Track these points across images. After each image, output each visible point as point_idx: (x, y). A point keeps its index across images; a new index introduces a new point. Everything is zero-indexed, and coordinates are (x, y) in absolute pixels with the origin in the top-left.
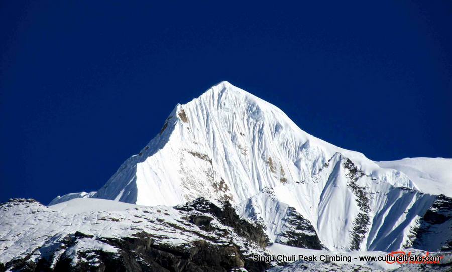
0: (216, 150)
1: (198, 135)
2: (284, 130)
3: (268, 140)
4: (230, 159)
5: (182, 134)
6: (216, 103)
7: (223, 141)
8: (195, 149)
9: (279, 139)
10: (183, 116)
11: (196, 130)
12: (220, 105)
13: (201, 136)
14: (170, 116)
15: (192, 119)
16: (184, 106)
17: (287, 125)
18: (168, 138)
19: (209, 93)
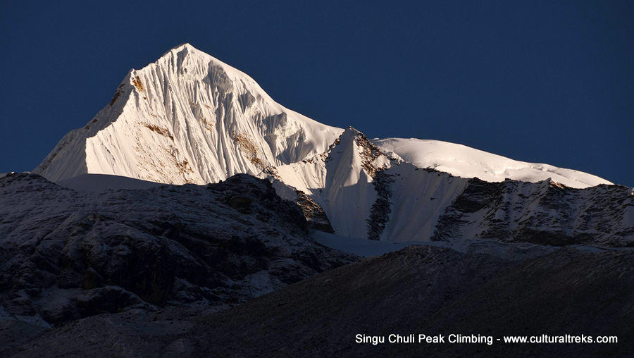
0: (177, 124)
1: (156, 107)
2: (256, 102)
3: (238, 114)
4: (194, 135)
5: (137, 105)
6: (176, 68)
7: (184, 114)
8: (153, 122)
9: (250, 112)
10: (138, 82)
11: (153, 100)
12: (181, 71)
13: (160, 109)
14: (123, 82)
15: (148, 87)
16: (139, 72)
17: (259, 96)
18: (122, 109)
19: (168, 56)
